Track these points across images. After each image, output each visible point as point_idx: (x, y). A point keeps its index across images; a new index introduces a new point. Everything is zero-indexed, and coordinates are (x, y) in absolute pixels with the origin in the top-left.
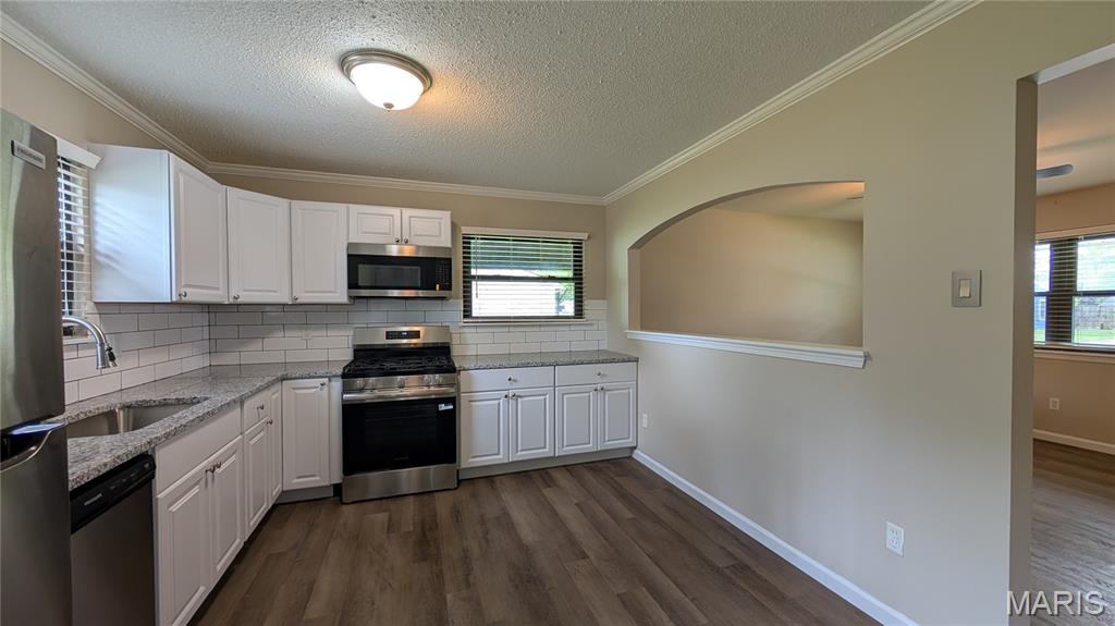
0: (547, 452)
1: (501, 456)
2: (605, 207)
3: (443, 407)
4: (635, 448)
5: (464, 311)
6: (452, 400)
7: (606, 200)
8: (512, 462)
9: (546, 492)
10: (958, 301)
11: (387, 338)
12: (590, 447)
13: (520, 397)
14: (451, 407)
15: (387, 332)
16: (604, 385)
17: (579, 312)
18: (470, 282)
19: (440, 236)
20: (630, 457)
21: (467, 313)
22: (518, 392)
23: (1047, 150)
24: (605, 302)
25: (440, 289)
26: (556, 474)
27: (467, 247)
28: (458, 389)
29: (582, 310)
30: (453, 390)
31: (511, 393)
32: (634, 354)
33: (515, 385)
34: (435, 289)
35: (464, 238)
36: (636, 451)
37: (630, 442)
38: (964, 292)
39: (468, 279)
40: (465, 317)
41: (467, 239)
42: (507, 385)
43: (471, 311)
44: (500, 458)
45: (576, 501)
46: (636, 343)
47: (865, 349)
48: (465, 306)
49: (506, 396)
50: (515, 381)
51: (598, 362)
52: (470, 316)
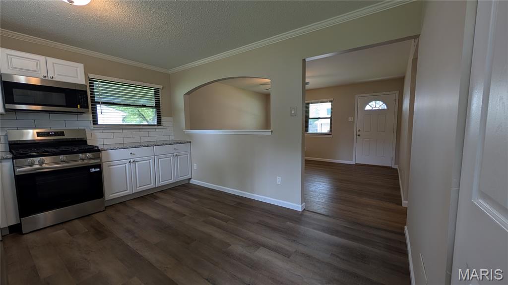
0: (152, 186)
1: (128, 191)
2: (169, 74)
3: (93, 170)
4: (191, 179)
5: (93, 121)
6: (99, 166)
7: (170, 71)
8: (135, 193)
9: (156, 201)
10: (292, 115)
11: (38, 136)
12: (172, 181)
13: (137, 162)
14: (99, 169)
15: (37, 133)
16: (177, 154)
17: (159, 122)
18: (96, 105)
19: (77, 77)
20: (189, 183)
21: (95, 122)
22: (136, 160)
23: (309, 77)
24: (172, 118)
25: (80, 108)
26: (158, 195)
27: (92, 86)
28: (101, 160)
29: (160, 122)
30: (99, 161)
31: (132, 160)
32: (189, 140)
33: (134, 156)
34: (77, 107)
35: (89, 80)
36: (192, 180)
37: (189, 176)
38: (293, 112)
39: (94, 103)
40: (94, 124)
41: (91, 81)
42: (130, 156)
43: (97, 121)
44: (128, 192)
45: (172, 201)
46: (189, 135)
47: (272, 129)
48: (93, 118)
49: (130, 162)
50: (134, 154)
51: (174, 144)
52: (97, 124)
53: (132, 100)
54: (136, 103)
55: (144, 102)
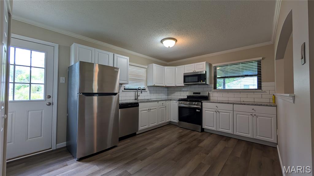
0: (230, 132)
1: (214, 128)
2: (273, 44)
3: (197, 110)
6: (200, 109)
8: (218, 131)
14: (200, 111)
16: (256, 114)
18: (216, 80)
19: (203, 68)
22: (219, 110)
24: (274, 83)
25: (202, 81)
27: (215, 70)
28: (202, 107)
35: (214, 67)
37: (272, 140)
40: (214, 89)
42: (216, 108)
48: (214, 86)
51: (252, 105)
52: (216, 89)
53: (238, 73)
54: (241, 74)
55: (246, 73)
